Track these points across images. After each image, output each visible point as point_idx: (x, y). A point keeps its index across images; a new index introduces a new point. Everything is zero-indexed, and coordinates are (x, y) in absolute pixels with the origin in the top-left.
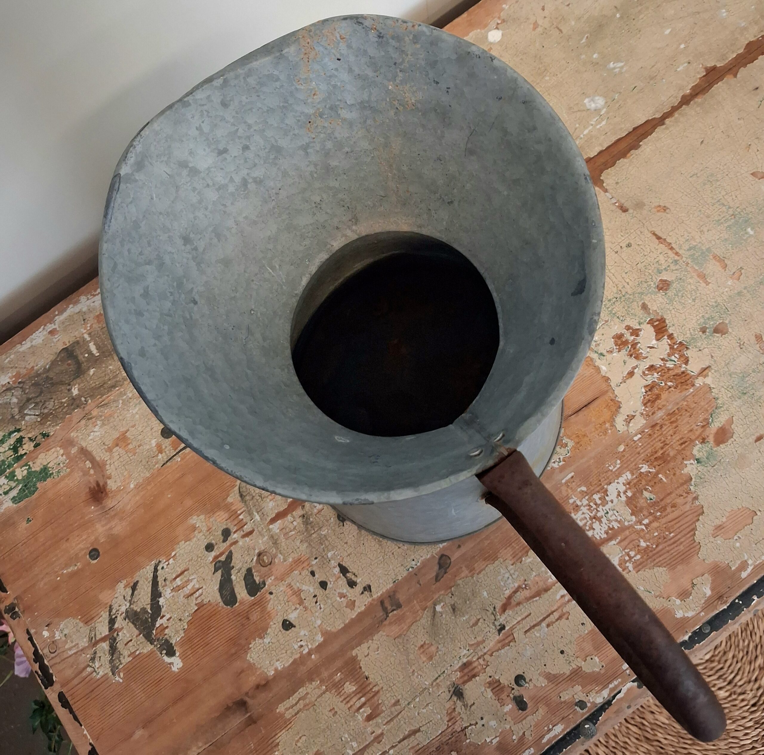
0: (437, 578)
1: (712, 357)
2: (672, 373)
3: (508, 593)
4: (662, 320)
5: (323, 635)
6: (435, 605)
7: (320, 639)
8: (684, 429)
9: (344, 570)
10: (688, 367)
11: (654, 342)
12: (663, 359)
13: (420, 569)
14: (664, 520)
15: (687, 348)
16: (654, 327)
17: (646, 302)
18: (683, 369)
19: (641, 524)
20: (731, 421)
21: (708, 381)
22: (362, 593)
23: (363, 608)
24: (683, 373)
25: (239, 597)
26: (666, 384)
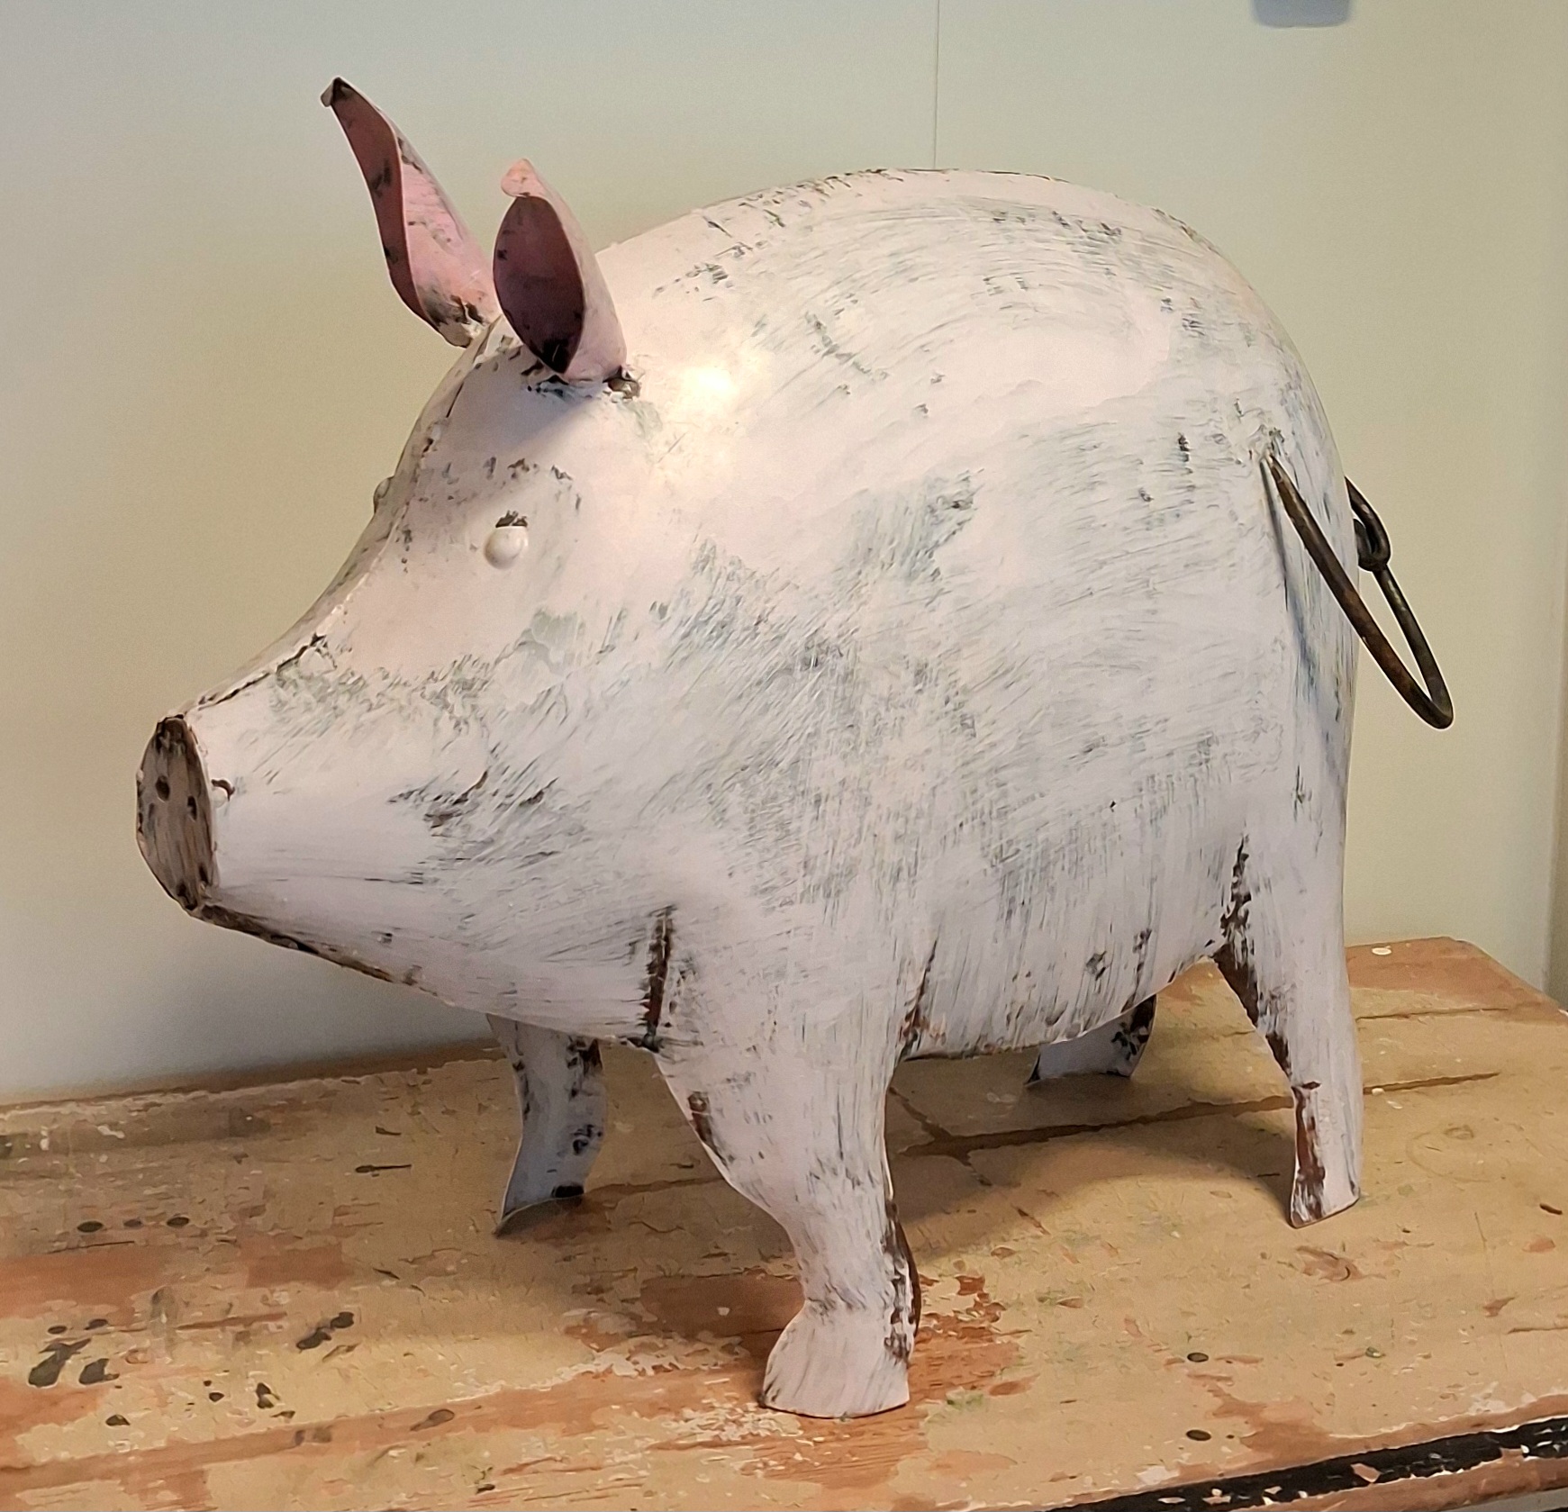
0: (414, 1428)
1: (1040, 1322)
2: (962, 1325)
3: (525, 1460)
4: (981, 1280)
5: (169, 1440)
6: (391, 1448)
7: (162, 1444)
8: (945, 1374)
9: (262, 1389)
10: (993, 1324)
11: (954, 1294)
12: (955, 1312)
13: (393, 1415)
14: (850, 1444)
15: (1004, 1309)
16: (961, 1282)
17: (965, 1261)
18: (983, 1325)
19: (809, 1439)
20: (1029, 1380)
21: (1021, 1341)
22: (276, 1416)
23: (263, 1430)
24: (983, 1328)
25: (60, 1379)
26: (944, 1332)
